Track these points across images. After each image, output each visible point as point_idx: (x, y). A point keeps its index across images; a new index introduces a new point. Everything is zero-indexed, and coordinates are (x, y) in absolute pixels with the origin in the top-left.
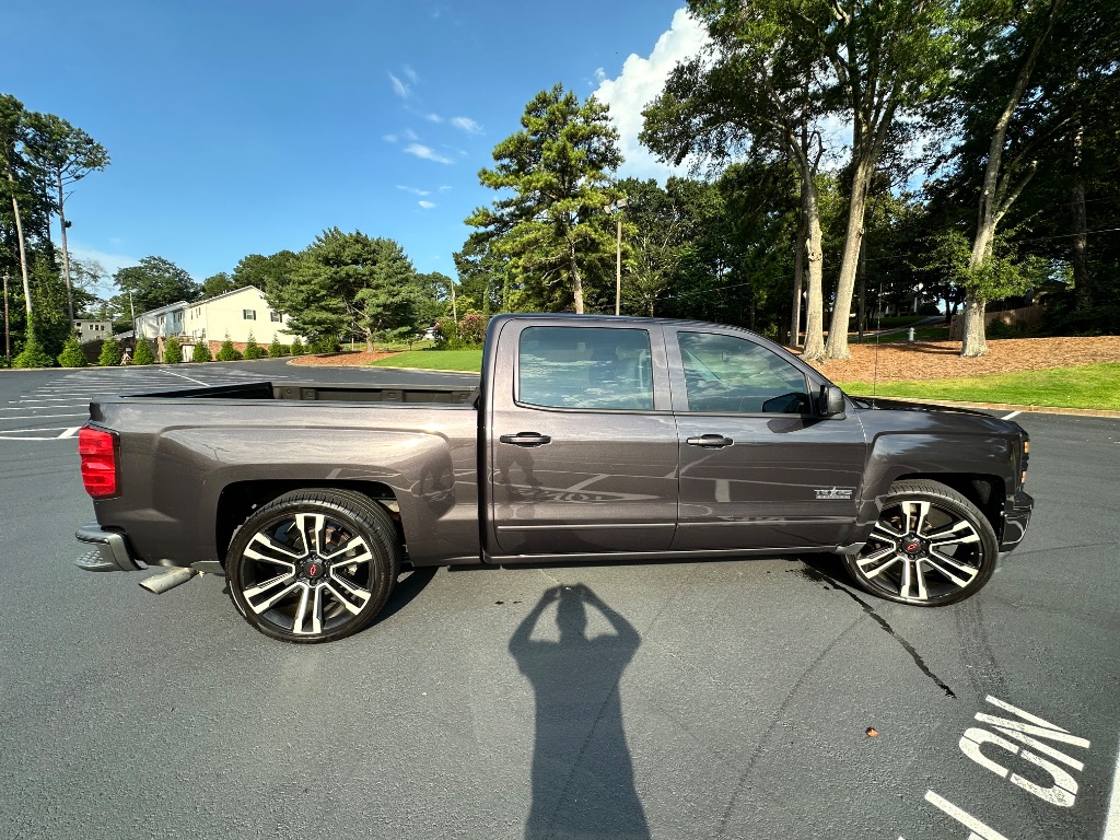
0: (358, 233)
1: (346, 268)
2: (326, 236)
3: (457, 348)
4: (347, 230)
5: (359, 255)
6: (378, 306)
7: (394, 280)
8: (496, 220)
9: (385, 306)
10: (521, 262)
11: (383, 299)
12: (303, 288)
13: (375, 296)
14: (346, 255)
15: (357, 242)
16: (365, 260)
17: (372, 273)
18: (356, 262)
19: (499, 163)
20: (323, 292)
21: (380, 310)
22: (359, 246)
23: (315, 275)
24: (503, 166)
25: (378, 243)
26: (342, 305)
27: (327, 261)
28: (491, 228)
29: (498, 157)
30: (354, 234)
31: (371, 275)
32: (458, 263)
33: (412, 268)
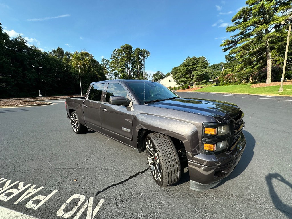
0: (194, 57)
1: (190, 67)
2: (186, 59)
3: (222, 85)
4: (191, 57)
5: (194, 63)
6: (197, 75)
7: (202, 67)
8: (232, 42)
9: (199, 75)
10: (240, 54)
11: (199, 73)
12: (180, 73)
13: (197, 73)
14: (190, 63)
15: (194, 59)
16: (195, 64)
17: (197, 67)
18: (193, 65)
19: (234, 22)
20: (184, 74)
21: (197, 76)
22: (194, 60)
23: (183, 70)
24: (237, 23)
25: (199, 58)
26: (189, 76)
27: (186, 66)
28: (231, 45)
29: (233, 21)
30: (193, 57)
31: (196, 67)
32: (226, 58)
33: (209, 63)
